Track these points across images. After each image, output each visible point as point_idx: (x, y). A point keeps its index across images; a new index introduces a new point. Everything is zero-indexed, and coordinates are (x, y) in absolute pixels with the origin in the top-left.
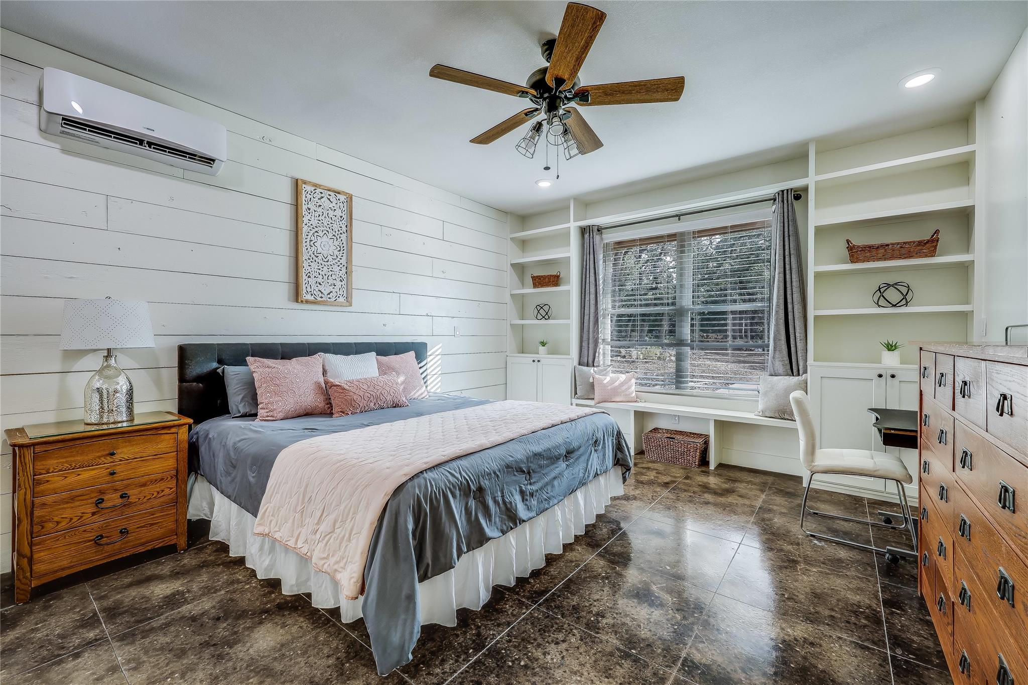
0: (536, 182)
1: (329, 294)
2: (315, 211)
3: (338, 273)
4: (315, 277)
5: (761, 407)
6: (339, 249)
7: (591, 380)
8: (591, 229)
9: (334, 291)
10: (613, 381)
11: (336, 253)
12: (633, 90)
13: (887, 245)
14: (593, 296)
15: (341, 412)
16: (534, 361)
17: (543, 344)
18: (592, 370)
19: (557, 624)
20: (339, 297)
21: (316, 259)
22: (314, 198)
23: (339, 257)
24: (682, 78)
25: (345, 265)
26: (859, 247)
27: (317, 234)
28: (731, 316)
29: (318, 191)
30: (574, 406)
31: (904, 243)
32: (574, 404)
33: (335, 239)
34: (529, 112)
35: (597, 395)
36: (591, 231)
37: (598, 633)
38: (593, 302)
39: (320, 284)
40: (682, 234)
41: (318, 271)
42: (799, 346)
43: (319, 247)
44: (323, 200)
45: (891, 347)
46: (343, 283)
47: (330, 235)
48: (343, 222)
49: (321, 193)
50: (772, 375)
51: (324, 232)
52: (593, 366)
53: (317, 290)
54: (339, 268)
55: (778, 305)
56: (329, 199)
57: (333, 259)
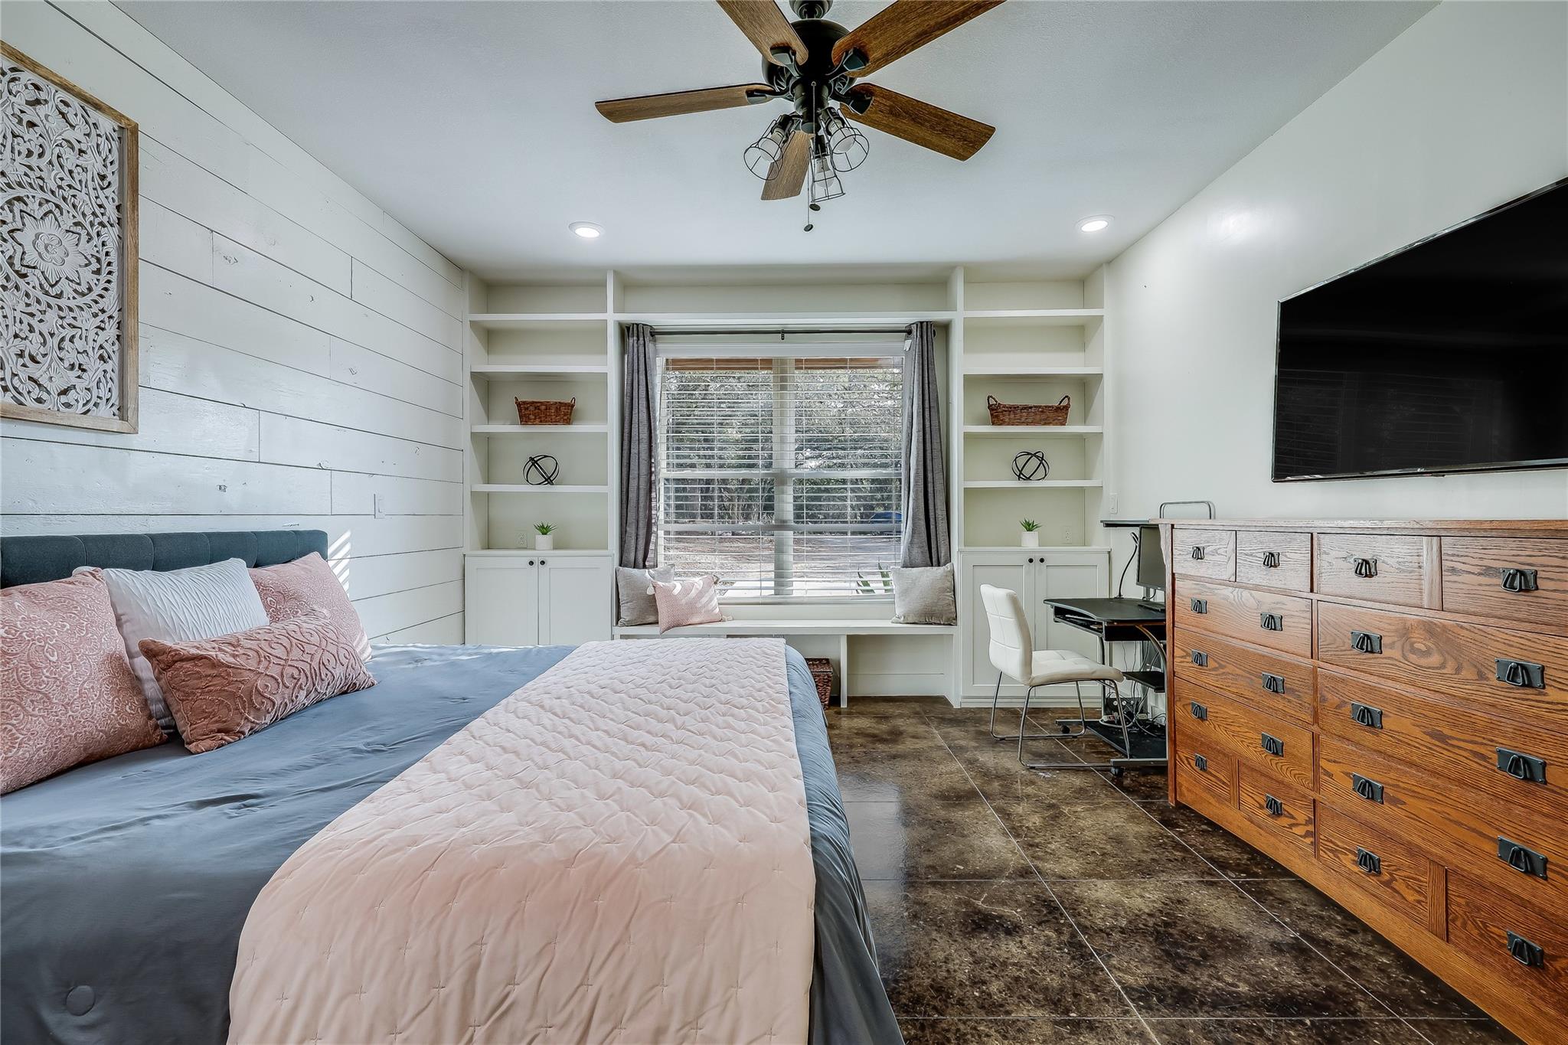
0: (572, 226)
1: (64, 392)
2: (14, 136)
3: (91, 336)
4: (16, 336)
5: (899, 611)
6: (95, 266)
7: (650, 591)
8: (641, 330)
9: (80, 385)
10: (686, 591)
11: (87, 275)
12: (928, 122)
13: (1031, 408)
14: (644, 446)
15: (220, 731)
16: (531, 563)
17: (544, 530)
18: (646, 573)
19: (948, 1031)
20: (96, 405)
21: (21, 282)
22: (10, 92)
23: (97, 290)
24: (992, 130)
25: (116, 315)
26: (1004, 406)
27: (22, 206)
28: (849, 486)
29: (27, 76)
30: (618, 641)
31: (1046, 407)
32: (617, 636)
33: (84, 238)
34: (757, 91)
35: (664, 617)
36: (641, 334)
37: (1008, 1013)
38: (644, 455)
39: (33, 359)
40: (783, 361)
41: (26, 319)
42: (941, 528)
43: (28, 248)
44: (42, 110)
45: (1030, 527)
46: (109, 366)
47: (67, 222)
48: (108, 192)
49: (37, 87)
50: (907, 567)
51: (46, 208)
52: (644, 567)
53: (23, 376)
54: (97, 321)
55: (917, 473)
56: (63, 115)
57: (75, 291)
